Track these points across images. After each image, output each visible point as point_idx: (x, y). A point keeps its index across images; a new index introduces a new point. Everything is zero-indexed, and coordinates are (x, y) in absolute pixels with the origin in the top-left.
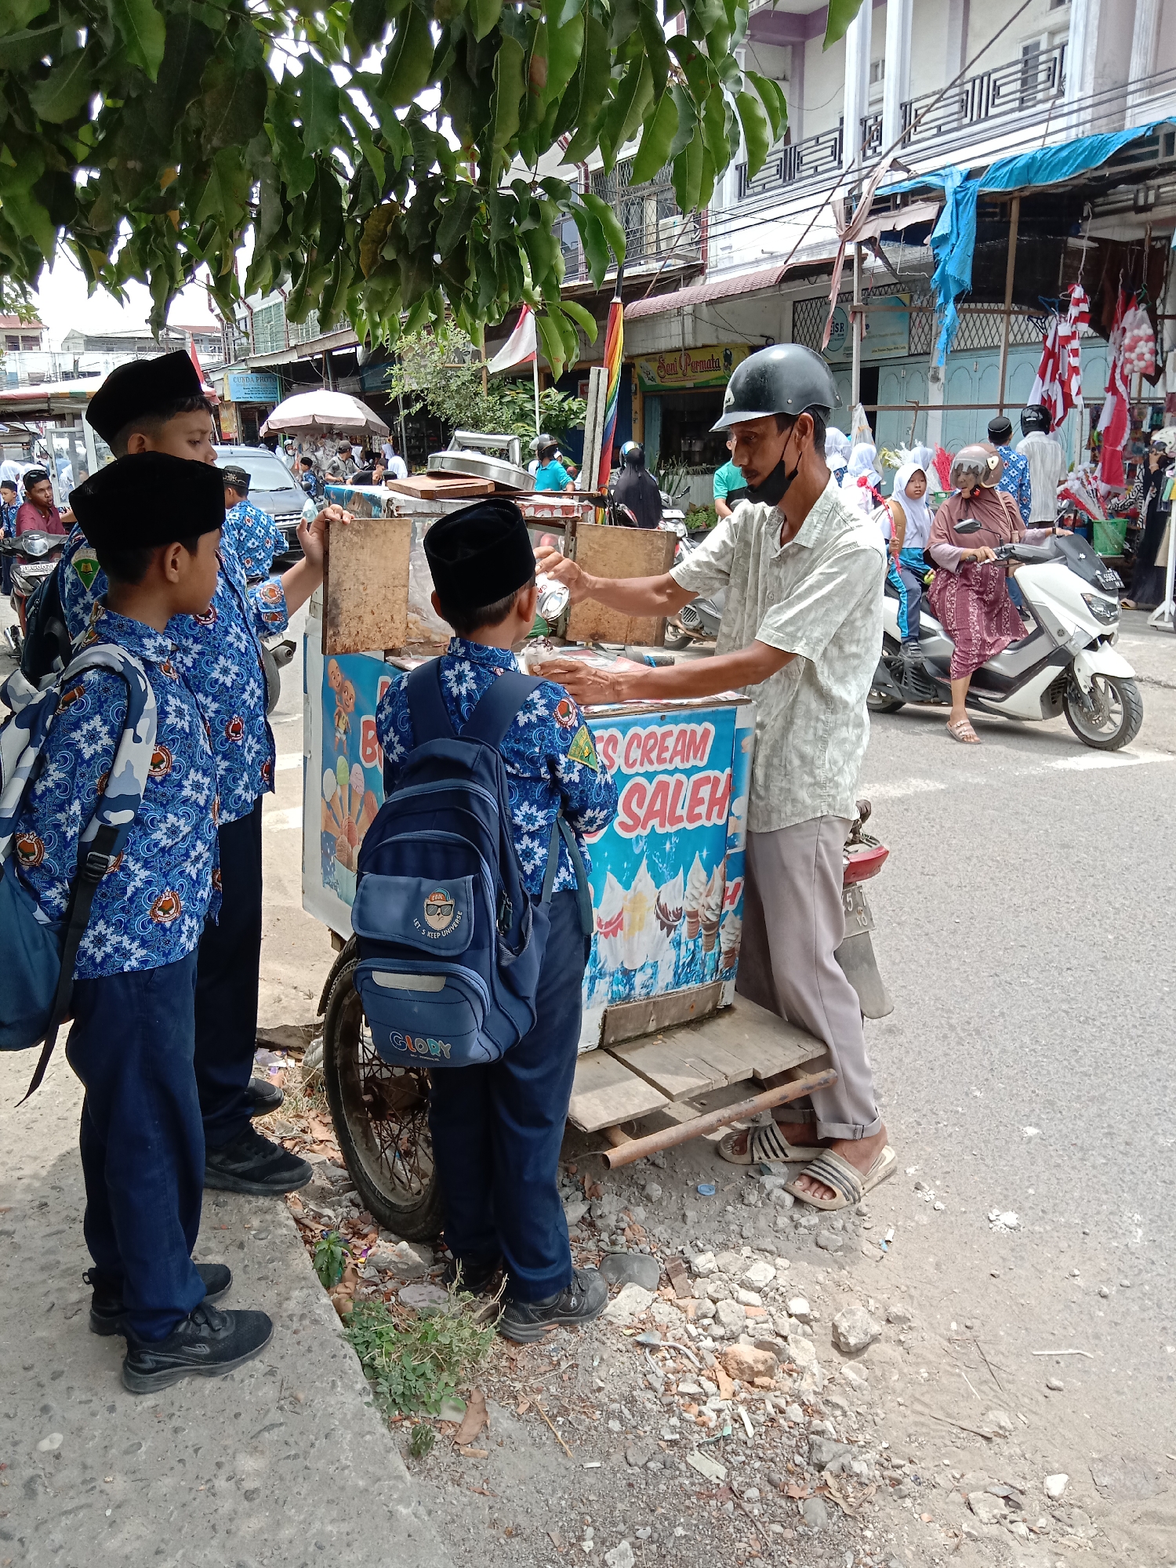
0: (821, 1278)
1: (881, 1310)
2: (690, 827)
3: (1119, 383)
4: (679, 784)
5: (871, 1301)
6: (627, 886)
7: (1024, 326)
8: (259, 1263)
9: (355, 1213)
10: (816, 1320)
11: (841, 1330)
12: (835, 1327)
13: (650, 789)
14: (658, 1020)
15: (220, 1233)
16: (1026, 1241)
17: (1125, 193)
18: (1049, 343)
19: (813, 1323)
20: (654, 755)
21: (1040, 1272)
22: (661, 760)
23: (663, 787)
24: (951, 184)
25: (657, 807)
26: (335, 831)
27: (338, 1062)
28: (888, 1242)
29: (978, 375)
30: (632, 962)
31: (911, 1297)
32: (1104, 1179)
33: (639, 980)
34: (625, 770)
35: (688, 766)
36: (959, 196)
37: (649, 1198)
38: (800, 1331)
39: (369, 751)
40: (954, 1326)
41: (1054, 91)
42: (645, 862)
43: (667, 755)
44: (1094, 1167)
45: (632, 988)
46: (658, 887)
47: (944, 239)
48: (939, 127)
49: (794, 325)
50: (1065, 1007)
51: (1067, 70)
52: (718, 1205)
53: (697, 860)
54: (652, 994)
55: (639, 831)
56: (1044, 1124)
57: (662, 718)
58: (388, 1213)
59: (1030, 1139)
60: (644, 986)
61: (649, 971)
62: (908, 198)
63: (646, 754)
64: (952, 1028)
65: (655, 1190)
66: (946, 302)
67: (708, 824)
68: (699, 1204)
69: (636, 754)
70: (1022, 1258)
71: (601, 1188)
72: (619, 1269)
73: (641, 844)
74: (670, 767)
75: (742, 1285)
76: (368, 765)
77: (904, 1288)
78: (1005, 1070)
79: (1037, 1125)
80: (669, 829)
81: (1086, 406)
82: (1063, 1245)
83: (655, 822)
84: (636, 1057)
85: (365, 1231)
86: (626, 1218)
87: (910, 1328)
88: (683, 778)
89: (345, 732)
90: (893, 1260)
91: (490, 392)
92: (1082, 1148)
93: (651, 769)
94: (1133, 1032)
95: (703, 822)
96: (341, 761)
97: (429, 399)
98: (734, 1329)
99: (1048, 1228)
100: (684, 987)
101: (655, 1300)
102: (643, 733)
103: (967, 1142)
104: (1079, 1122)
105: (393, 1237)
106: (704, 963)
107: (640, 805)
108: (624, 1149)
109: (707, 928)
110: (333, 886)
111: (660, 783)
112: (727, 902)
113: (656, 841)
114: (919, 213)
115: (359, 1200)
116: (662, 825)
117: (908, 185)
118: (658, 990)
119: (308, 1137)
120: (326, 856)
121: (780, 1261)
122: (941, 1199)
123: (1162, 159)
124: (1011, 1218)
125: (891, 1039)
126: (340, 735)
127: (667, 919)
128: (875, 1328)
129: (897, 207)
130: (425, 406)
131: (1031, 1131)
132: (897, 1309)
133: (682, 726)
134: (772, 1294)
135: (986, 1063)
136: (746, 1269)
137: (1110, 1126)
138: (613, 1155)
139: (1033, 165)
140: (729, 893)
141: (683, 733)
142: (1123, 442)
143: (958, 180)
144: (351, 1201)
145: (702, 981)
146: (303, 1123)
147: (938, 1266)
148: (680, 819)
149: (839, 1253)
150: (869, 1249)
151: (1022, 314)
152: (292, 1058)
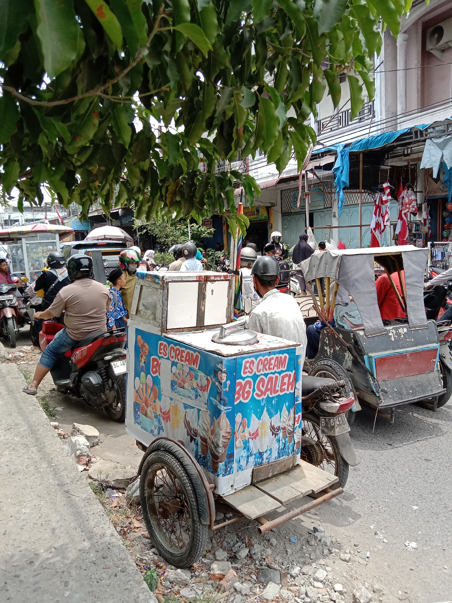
0: (345, 574)
1: (370, 587)
2: (281, 394)
3: (403, 216)
4: (277, 377)
5: (366, 583)
6: (259, 419)
7: (367, 197)
8: (124, 582)
9: (156, 558)
10: (345, 593)
11: (357, 596)
12: (354, 596)
13: (266, 380)
14: (272, 472)
15: (107, 570)
16: (421, 554)
17: (400, 150)
18: (377, 203)
19: (344, 594)
20: (267, 367)
21: (430, 567)
22: (270, 369)
23: (271, 379)
24: (339, 150)
25: (269, 387)
26: (139, 401)
27: (146, 495)
28: (368, 557)
29: (350, 214)
30: (262, 449)
31: (381, 581)
32: (447, 526)
33: (265, 456)
34: (257, 373)
35: (279, 370)
36: (342, 153)
37: (272, 545)
38: (340, 598)
39: (154, 370)
40: (400, 592)
41: (371, 116)
42: (265, 408)
43: (272, 367)
44: (442, 521)
45: (263, 460)
46: (270, 418)
47: (338, 168)
48: (331, 129)
49: (281, 199)
50: (419, 456)
51: (375, 109)
52: (299, 547)
53: (284, 407)
54: (270, 461)
55: (263, 397)
56: (420, 504)
57: (270, 353)
58: (170, 557)
59: (415, 511)
60: (267, 459)
61: (269, 452)
62: (323, 154)
63: (264, 367)
64: (378, 467)
65: (274, 541)
66: (340, 190)
67: (288, 393)
68: (292, 546)
69: (261, 367)
70: (421, 561)
71: (253, 542)
72: (265, 576)
73: (264, 401)
74: (273, 371)
75: (314, 579)
76: (154, 375)
77: (377, 577)
78: (401, 483)
79: (417, 505)
80: (274, 395)
81: (391, 224)
82: (436, 555)
83: (268, 393)
84: (265, 488)
85: (161, 565)
86: (264, 554)
87: (383, 594)
88: (278, 375)
89: (144, 363)
90: (370, 565)
91: (171, 225)
92: (436, 514)
93: (266, 372)
94: (447, 465)
95: (286, 392)
96: (143, 374)
97: (149, 229)
98: (314, 599)
99: (429, 548)
100: (282, 458)
101: (281, 588)
102: (263, 359)
103: (392, 514)
104: (433, 503)
105: (173, 567)
106: (289, 448)
107: (263, 387)
108: (266, 526)
109: (289, 434)
110: (139, 424)
111: (270, 377)
112: (296, 423)
113: (269, 400)
114: (328, 160)
115: (156, 552)
116: (271, 394)
117: (323, 150)
118: (272, 460)
119: (132, 526)
120: (135, 412)
121: (327, 568)
122: (384, 538)
123: (414, 139)
124: (414, 545)
125: (355, 473)
126: (142, 364)
127: (274, 431)
128: (370, 595)
129: (320, 158)
130: (147, 231)
131: (415, 508)
132: (377, 586)
133: (277, 355)
134: (327, 583)
135: (393, 480)
136: (314, 573)
137: (445, 504)
138: (262, 528)
139: (368, 142)
140: (297, 419)
141: (277, 358)
142: (406, 237)
143: (341, 148)
144: (154, 553)
145: (288, 455)
146: (130, 520)
147: (389, 566)
148: (277, 391)
149: (350, 563)
150: (361, 561)
151: (365, 193)
152: (121, 492)
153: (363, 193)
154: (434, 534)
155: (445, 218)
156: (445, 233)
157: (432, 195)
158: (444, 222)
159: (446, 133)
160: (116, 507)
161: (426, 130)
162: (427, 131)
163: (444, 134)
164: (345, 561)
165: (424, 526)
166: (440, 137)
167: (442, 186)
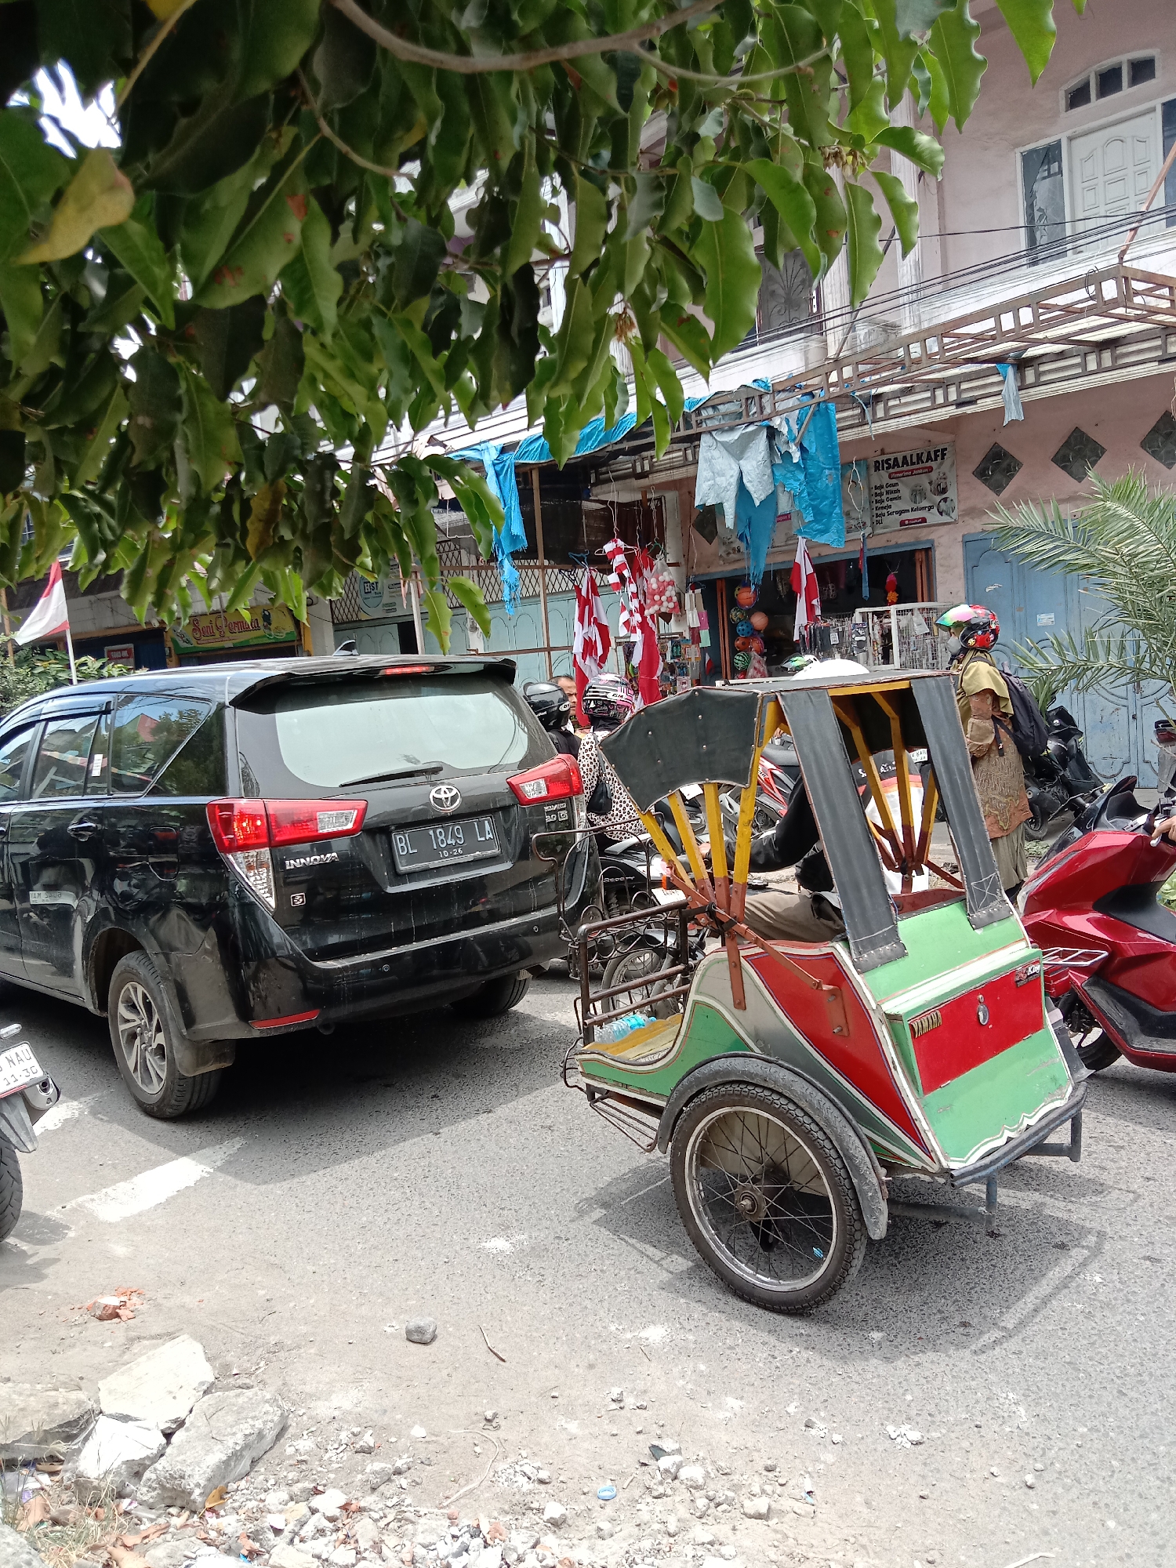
0: (772, 1555)
3: (650, 622)
16: (931, 1451)
18: (583, 593)
24: (489, 457)
28: (810, 1493)
29: (514, 622)
56: (883, 1324)
79: (878, 1328)
81: (618, 644)
90: (823, 1512)
91: (19, 664)
92: (929, 1340)
99: (944, 1431)
122: (834, 1430)
131: (876, 1336)
142: (659, 673)
149: (775, 1520)
150: (799, 1507)
151: (553, 568)
152: (44, 1472)
153: (548, 567)
154: (942, 1391)
155: (736, 625)
156: (739, 659)
157: (701, 571)
158: (734, 635)
159: (744, 419)
160: (42, 1522)
161: (698, 411)
162: (699, 414)
163: (738, 421)
164: (759, 1516)
165: (913, 1377)
166: (732, 429)
167: (724, 548)
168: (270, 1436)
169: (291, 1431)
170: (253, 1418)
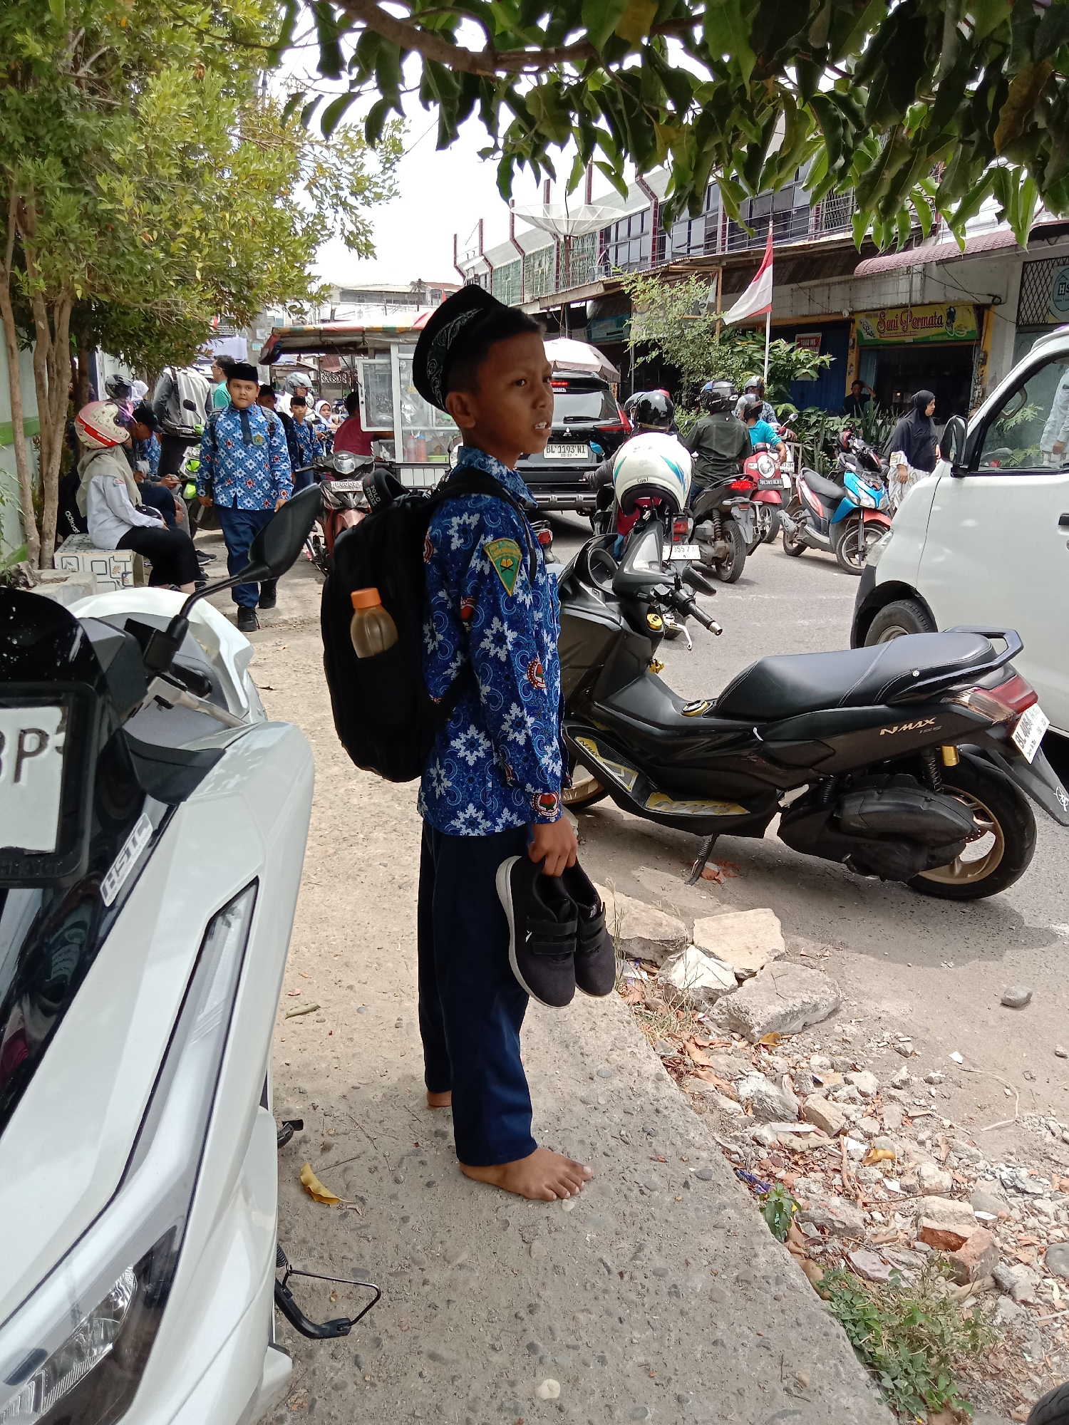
8: (710, 1207)
9: (763, 1153)
15: (659, 1166)
49: (1022, 285)
85: (780, 1175)
91: (722, 342)
97: (665, 348)
119: (688, 1060)
130: (660, 354)
144: (754, 1139)
146: (679, 1044)
152: (645, 970)
168: (823, 1011)
169: (841, 1015)
170: (813, 992)
